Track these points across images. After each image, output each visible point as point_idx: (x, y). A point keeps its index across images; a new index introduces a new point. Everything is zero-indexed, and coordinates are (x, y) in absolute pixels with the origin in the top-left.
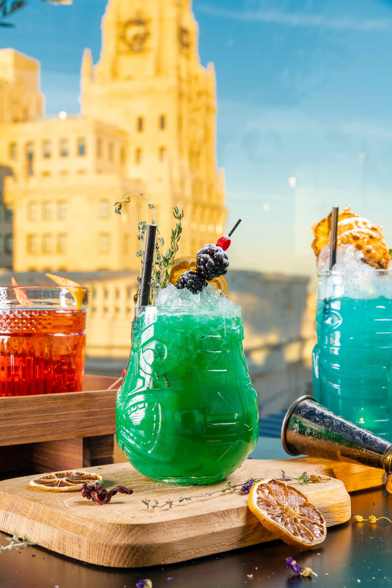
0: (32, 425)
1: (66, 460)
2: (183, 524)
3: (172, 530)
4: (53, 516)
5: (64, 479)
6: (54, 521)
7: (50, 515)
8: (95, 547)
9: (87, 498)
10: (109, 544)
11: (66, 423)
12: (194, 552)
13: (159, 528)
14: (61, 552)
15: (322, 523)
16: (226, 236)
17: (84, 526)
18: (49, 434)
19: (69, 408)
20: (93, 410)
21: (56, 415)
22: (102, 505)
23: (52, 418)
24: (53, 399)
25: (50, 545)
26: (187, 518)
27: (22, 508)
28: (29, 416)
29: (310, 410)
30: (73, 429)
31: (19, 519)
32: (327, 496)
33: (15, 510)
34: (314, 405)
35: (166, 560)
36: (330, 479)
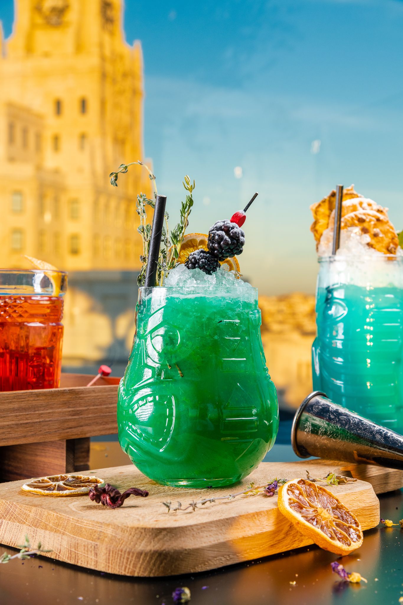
0: (13, 424)
1: (46, 466)
2: (213, 527)
3: (201, 534)
4: (61, 522)
5: (61, 483)
6: (63, 527)
7: (56, 521)
8: (115, 554)
9: (96, 501)
10: (133, 550)
11: (49, 422)
12: (225, 559)
13: (188, 532)
14: (72, 562)
15: (358, 526)
16: (241, 211)
17: (101, 532)
18: (31, 435)
19: (53, 406)
20: (78, 409)
21: (39, 413)
22: (114, 508)
23: (35, 417)
24: (35, 395)
25: (57, 555)
26: (217, 521)
27: (19, 514)
28: (9, 415)
29: (323, 406)
30: (56, 430)
31: (17, 527)
32: (358, 498)
33: (11, 518)
34: (327, 401)
35: (196, 568)
36: (356, 481)
